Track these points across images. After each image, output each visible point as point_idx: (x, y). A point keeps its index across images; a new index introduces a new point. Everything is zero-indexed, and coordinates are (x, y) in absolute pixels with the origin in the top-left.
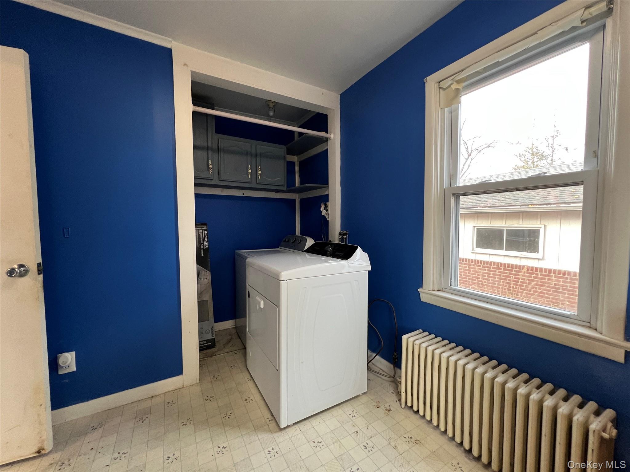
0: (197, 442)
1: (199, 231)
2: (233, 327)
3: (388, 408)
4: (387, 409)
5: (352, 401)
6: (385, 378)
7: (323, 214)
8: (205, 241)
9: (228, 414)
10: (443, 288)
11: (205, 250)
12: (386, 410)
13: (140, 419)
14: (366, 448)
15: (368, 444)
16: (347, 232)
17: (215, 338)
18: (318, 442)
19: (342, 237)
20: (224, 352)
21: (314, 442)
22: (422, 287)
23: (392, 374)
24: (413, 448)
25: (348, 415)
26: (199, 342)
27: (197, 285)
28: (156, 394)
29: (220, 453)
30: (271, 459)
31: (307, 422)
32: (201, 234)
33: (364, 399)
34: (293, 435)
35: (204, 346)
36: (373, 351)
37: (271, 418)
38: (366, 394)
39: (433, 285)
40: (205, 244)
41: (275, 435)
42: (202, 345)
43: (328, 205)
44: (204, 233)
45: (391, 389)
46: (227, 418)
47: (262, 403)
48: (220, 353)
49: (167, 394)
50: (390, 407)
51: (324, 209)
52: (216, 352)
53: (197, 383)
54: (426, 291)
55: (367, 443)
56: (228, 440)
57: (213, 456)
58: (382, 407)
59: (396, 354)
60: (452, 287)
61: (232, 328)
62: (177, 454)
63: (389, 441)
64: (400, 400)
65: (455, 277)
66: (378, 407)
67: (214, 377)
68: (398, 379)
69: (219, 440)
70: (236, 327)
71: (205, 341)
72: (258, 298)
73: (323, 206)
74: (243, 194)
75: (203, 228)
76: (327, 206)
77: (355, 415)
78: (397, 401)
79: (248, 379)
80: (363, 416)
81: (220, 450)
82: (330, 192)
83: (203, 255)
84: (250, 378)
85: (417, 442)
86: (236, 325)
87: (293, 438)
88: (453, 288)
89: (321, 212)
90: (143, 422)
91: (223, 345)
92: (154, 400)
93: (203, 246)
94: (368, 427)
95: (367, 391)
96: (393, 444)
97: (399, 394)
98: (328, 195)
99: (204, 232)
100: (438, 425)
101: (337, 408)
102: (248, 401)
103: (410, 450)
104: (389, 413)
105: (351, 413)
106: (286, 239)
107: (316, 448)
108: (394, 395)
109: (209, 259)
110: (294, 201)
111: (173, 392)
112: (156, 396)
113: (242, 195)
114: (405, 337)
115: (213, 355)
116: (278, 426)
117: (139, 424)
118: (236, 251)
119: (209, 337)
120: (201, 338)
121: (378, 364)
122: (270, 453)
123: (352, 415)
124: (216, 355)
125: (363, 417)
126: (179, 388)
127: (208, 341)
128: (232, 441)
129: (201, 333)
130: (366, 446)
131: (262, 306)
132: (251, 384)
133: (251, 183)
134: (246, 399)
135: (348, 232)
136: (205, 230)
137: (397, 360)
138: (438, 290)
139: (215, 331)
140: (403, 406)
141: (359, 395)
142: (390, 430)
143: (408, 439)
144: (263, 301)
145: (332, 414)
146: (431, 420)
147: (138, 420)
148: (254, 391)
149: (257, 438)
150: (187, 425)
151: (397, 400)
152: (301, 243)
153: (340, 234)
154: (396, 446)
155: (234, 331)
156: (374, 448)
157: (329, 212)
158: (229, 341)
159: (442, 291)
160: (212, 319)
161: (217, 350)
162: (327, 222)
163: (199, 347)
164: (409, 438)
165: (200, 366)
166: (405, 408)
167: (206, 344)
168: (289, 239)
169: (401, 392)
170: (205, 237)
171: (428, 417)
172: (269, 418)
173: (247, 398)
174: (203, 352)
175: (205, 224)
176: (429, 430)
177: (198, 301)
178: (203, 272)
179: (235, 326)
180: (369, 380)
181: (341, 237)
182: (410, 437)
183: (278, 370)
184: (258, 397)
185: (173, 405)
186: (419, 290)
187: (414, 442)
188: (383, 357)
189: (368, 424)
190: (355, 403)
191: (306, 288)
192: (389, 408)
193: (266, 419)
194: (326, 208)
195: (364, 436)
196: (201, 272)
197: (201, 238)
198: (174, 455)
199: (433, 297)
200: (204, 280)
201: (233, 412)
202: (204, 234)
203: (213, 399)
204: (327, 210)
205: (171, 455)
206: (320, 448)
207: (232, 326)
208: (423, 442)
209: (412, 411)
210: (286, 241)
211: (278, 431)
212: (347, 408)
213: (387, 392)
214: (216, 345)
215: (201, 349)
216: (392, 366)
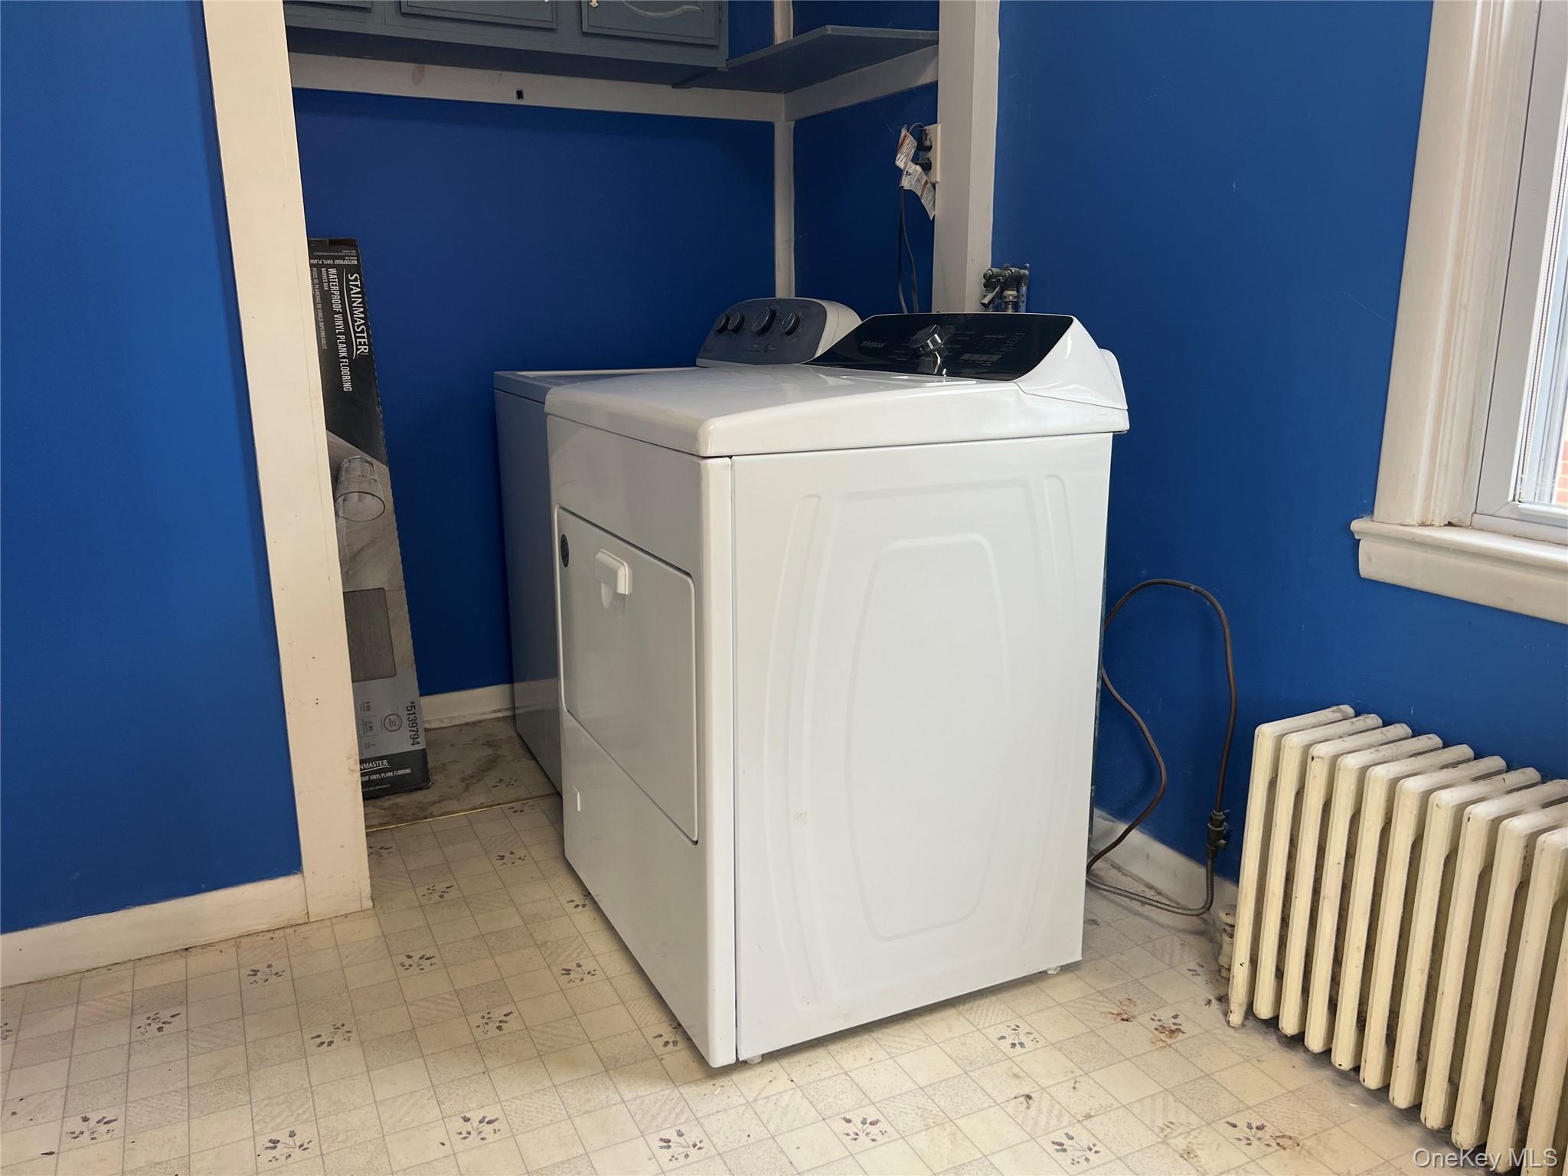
0: (378, 1098)
1: (325, 277)
2: (499, 715)
3: (1169, 1023)
4: (1163, 1027)
5: (1016, 992)
6: (1164, 917)
7: (906, 183)
8: (354, 322)
9: (498, 1014)
10: (1475, 513)
11: (359, 366)
12: (1161, 1029)
13: (148, 1018)
14: (1065, 1150)
15: (1072, 1138)
16: (1022, 271)
17: (424, 750)
18: (864, 1122)
19: (1000, 295)
20: (469, 807)
21: (849, 1121)
22: (1371, 512)
23: (1198, 901)
24: (1265, 1163)
25: (994, 1038)
26: (362, 762)
27: (336, 522)
28: (202, 941)
29: (471, 1138)
30: (672, 1165)
31: (819, 1054)
32: (335, 289)
33: (1067, 990)
34: (763, 1095)
35: (381, 781)
36: (1119, 814)
37: (668, 1033)
38: (1078, 973)
39: (1428, 497)
40: (356, 338)
41: (689, 1091)
42: (374, 777)
43: (931, 135)
44: (348, 285)
45: (1187, 957)
46: (492, 1026)
47: (632, 986)
48: (447, 810)
49: (244, 940)
50: (1175, 1021)
51: (915, 160)
52: (434, 803)
53: (363, 911)
54: (1392, 527)
55: (1067, 1134)
56: (503, 1098)
57: (443, 1144)
58: (1144, 1019)
59: (1221, 816)
60: (1521, 506)
61: (498, 719)
62: (304, 1134)
63: (1165, 1133)
64: (1223, 999)
65: (1543, 460)
66: (1125, 1017)
67: (432, 890)
68: (1223, 916)
69: (464, 1097)
70: (514, 717)
71: (385, 762)
72: (604, 557)
73: (908, 145)
74: (520, 94)
75: (341, 262)
76: (927, 143)
77: (1023, 1039)
78: (1209, 1002)
79: (574, 904)
80: (1057, 1046)
81: (470, 1129)
82: (945, 70)
83: (347, 386)
84: (578, 898)
85: (1282, 1141)
86: (513, 708)
87: (761, 1102)
88: (1525, 509)
89: (899, 172)
90: (160, 1029)
91: (463, 779)
92: (197, 963)
93: (349, 343)
94: (1076, 1082)
95: (1078, 957)
96: (1180, 1143)
97: (1221, 976)
98: (932, 88)
99: (348, 280)
100: (1386, 1088)
101: (951, 1013)
102: (573, 975)
103: (1251, 1167)
104: (1169, 1041)
105: (1008, 1032)
106: (728, 319)
107: (855, 1139)
108: (1201, 980)
109: (379, 409)
110: (766, 130)
111: (272, 935)
112: (203, 947)
113: (513, 100)
114: (1266, 733)
115: (422, 814)
116: (701, 1059)
117: (148, 1035)
118: (496, 373)
119: (401, 743)
120: (368, 746)
121: (1138, 868)
122: (669, 1147)
123: (1010, 1040)
124: (432, 816)
125: (1059, 1049)
126: (292, 922)
127: (396, 760)
128: (518, 1102)
129: (364, 728)
130: (1062, 1145)
131: (624, 587)
132: (585, 920)
133: (551, 30)
134: (568, 971)
135: (1027, 272)
136: (352, 269)
137: (1223, 842)
138: (1450, 524)
139: (427, 730)
140: (1236, 1018)
141: (1045, 972)
142: (1171, 1099)
143: (1248, 1131)
144: (630, 565)
145: (926, 1034)
146: (1357, 1069)
147: (141, 1020)
148: (600, 944)
149: (616, 1097)
150: (333, 1046)
151: (1211, 998)
152: (800, 329)
153: (989, 282)
154: (1194, 1151)
155: (505, 732)
156: (1097, 1152)
157: (938, 174)
158: (490, 764)
159: (1471, 527)
160: (408, 676)
161: (435, 798)
162: (924, 227)
163: (364, 785)
164: (1250, 1127)
165: (371, 850)
166: (1243, 1025)
167: (390, 774)
168: (743, 319)
169: (1229, 970)
170: (351, 303)
171: (1343, 1058)
172: (661, 1036)
173: (572, 966)
174: (379, 803)
175: (351, 244)
176: (1344, 1104)
177: (344, 593)
178: (356, 464)
179: (506, 714)
180: (1094, 922)
181: (990, 296)
182: (1254, 1126)
183: (696, 842)
184: (615, 965)
185: (273, 979)
186: (1356, 525)
187: (1273, 1144)
188: (1162, 836)
189: (1078, 1072)
190: (1024, 1002)
191: (818, 496)
192: (1174, 1024)
193: (651, 1040)
194: (923, 157)
195: (1056, 1113)
196: (345, 465)
197: (337, 306)
198: (292, 1135)
199: (1419, 555)
200: (360, 499)
201: (514, 1010)
202: (349, 290)
203: (431, 965)
204: (927, 167)
205: (282, 1136)
206: (873, 1140)
207: (495, 711)
208: (1309, 1143)
209: (1273, 1038)
210: (730, 327)
211: (700, 1080)
212: (993, 1017)
213: (1171, 967)
214: (433, 778)
215: (372, 792)
216: (1199, 872)
